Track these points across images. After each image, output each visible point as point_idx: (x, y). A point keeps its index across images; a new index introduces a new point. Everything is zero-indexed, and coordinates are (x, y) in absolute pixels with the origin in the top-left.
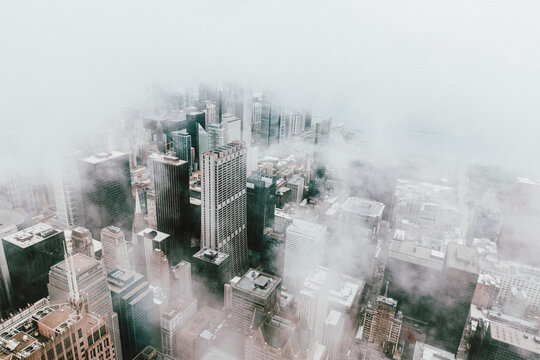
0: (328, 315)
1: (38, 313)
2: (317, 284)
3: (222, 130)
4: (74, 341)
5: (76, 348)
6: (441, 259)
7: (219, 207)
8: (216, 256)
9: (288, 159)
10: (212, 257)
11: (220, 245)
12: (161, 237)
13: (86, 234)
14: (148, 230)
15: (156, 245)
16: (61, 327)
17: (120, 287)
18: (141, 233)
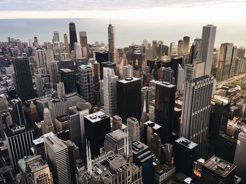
1: (109, 158)
3: (193, 68)
4: (126, 177)
5: (126, 181)
7: (193, 114)
8: (189, 143)
9: (236, 88)
10: (187, 144)
11: (191, 137)
12: (157, 127)
13: (120, 120)
14: (150, 122)
15: (154, 131)
16: (120, 167)
17: (137, 151)
18: (146, 123)
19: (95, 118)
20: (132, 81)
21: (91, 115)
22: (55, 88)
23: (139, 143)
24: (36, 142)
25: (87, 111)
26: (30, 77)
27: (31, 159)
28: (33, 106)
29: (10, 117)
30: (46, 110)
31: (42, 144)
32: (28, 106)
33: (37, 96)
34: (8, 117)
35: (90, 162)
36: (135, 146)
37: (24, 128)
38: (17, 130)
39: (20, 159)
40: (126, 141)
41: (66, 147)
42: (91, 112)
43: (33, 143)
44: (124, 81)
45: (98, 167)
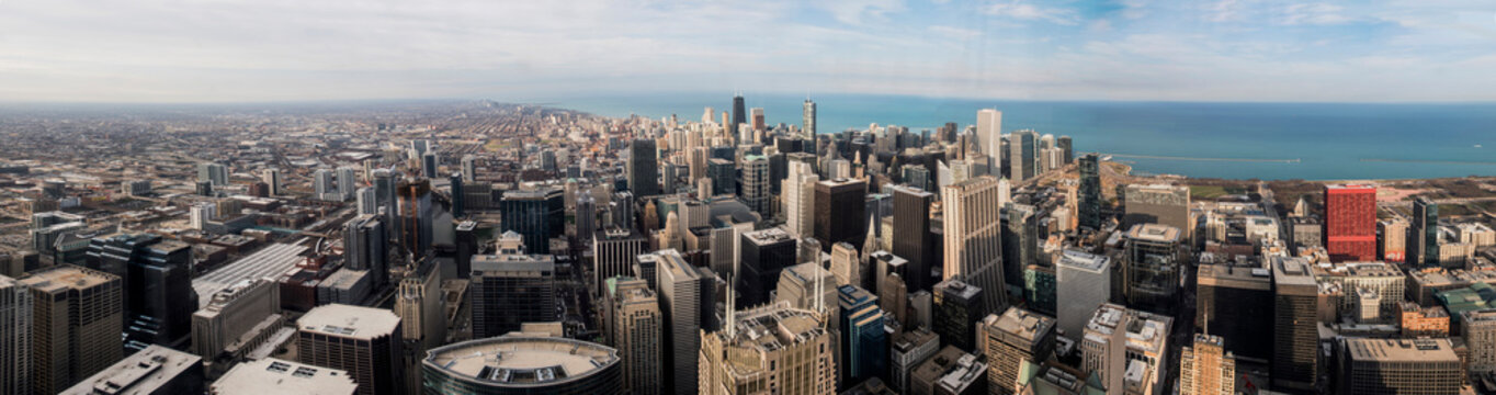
0: (1127, 368)
1: (779, 313)
2: (1107, 326)
4: (815, 354)
5: (814, 363)
6: (1267, 277)
7: (966, 236)
8: (965, 288)
10: (959, 290)
12: (897, 261)
13: (816, 246)
14: (883, 253)
15: (891, 269)
16: (802, 334)
17: (851, 304)
18: (875, 255)
19: (765, 239)
20: (847, 183)
21: (757, 233)
22: (695, 186)
23: (856, 290)
24: (643, 258)
25: (750, 225)
26: (654, 165)
27: (629, 282)
28: (650, 206)
29: (610, 215)
30: (671, 215)
31: (653, 265)
32: (643, 205)
33: (661, 192)
34: (606, 214)
35: (731, 315)
36: (848, 295)
37: (627, 234)
38: (615, 233)
39: (610, 276)
40: (819, 287)
41: (697, 277)
42: (757, 228)
43: (637, 260)
44: (829, 183)
45: (751, 326)
